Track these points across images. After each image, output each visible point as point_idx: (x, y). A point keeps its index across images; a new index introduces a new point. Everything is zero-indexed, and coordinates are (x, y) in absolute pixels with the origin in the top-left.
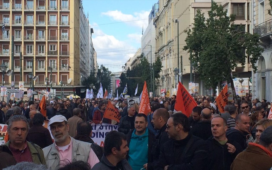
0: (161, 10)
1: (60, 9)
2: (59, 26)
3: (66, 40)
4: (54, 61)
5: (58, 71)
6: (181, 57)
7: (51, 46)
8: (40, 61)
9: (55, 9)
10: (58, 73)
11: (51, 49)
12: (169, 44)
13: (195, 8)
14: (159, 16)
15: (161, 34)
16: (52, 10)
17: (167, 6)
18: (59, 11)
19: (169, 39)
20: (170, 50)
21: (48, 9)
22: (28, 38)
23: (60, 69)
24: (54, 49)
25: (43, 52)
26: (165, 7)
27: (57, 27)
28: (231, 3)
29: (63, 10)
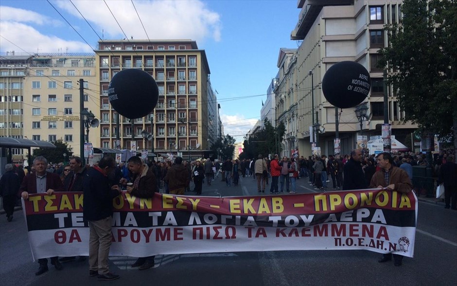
0: (281, 79)
1: (188, 79)
2: (187, 95)
3: (195, 108)
4: (184, 127)
5: (188, 137)
6: (317, 113)
7: (181, 114)
8: (171, 128)
9: (184, 79)
10: (188, 138)
11: (181, 117)
12: (292, 109)
13: (326, 63)
14: (278, 87)
15: (282, 101)
16: (180, 80)
17: (288, 74)
18: (187, 81)
19: (292, 104)
20: (293, 114)
21: (177, 79)
22: (160, 107)
23: (189, 135)
24: (184, 116)
25: (173, 120)
26: (286, 74)
27: (186, 96)
28: (370, 54)
29: (191, 80)
